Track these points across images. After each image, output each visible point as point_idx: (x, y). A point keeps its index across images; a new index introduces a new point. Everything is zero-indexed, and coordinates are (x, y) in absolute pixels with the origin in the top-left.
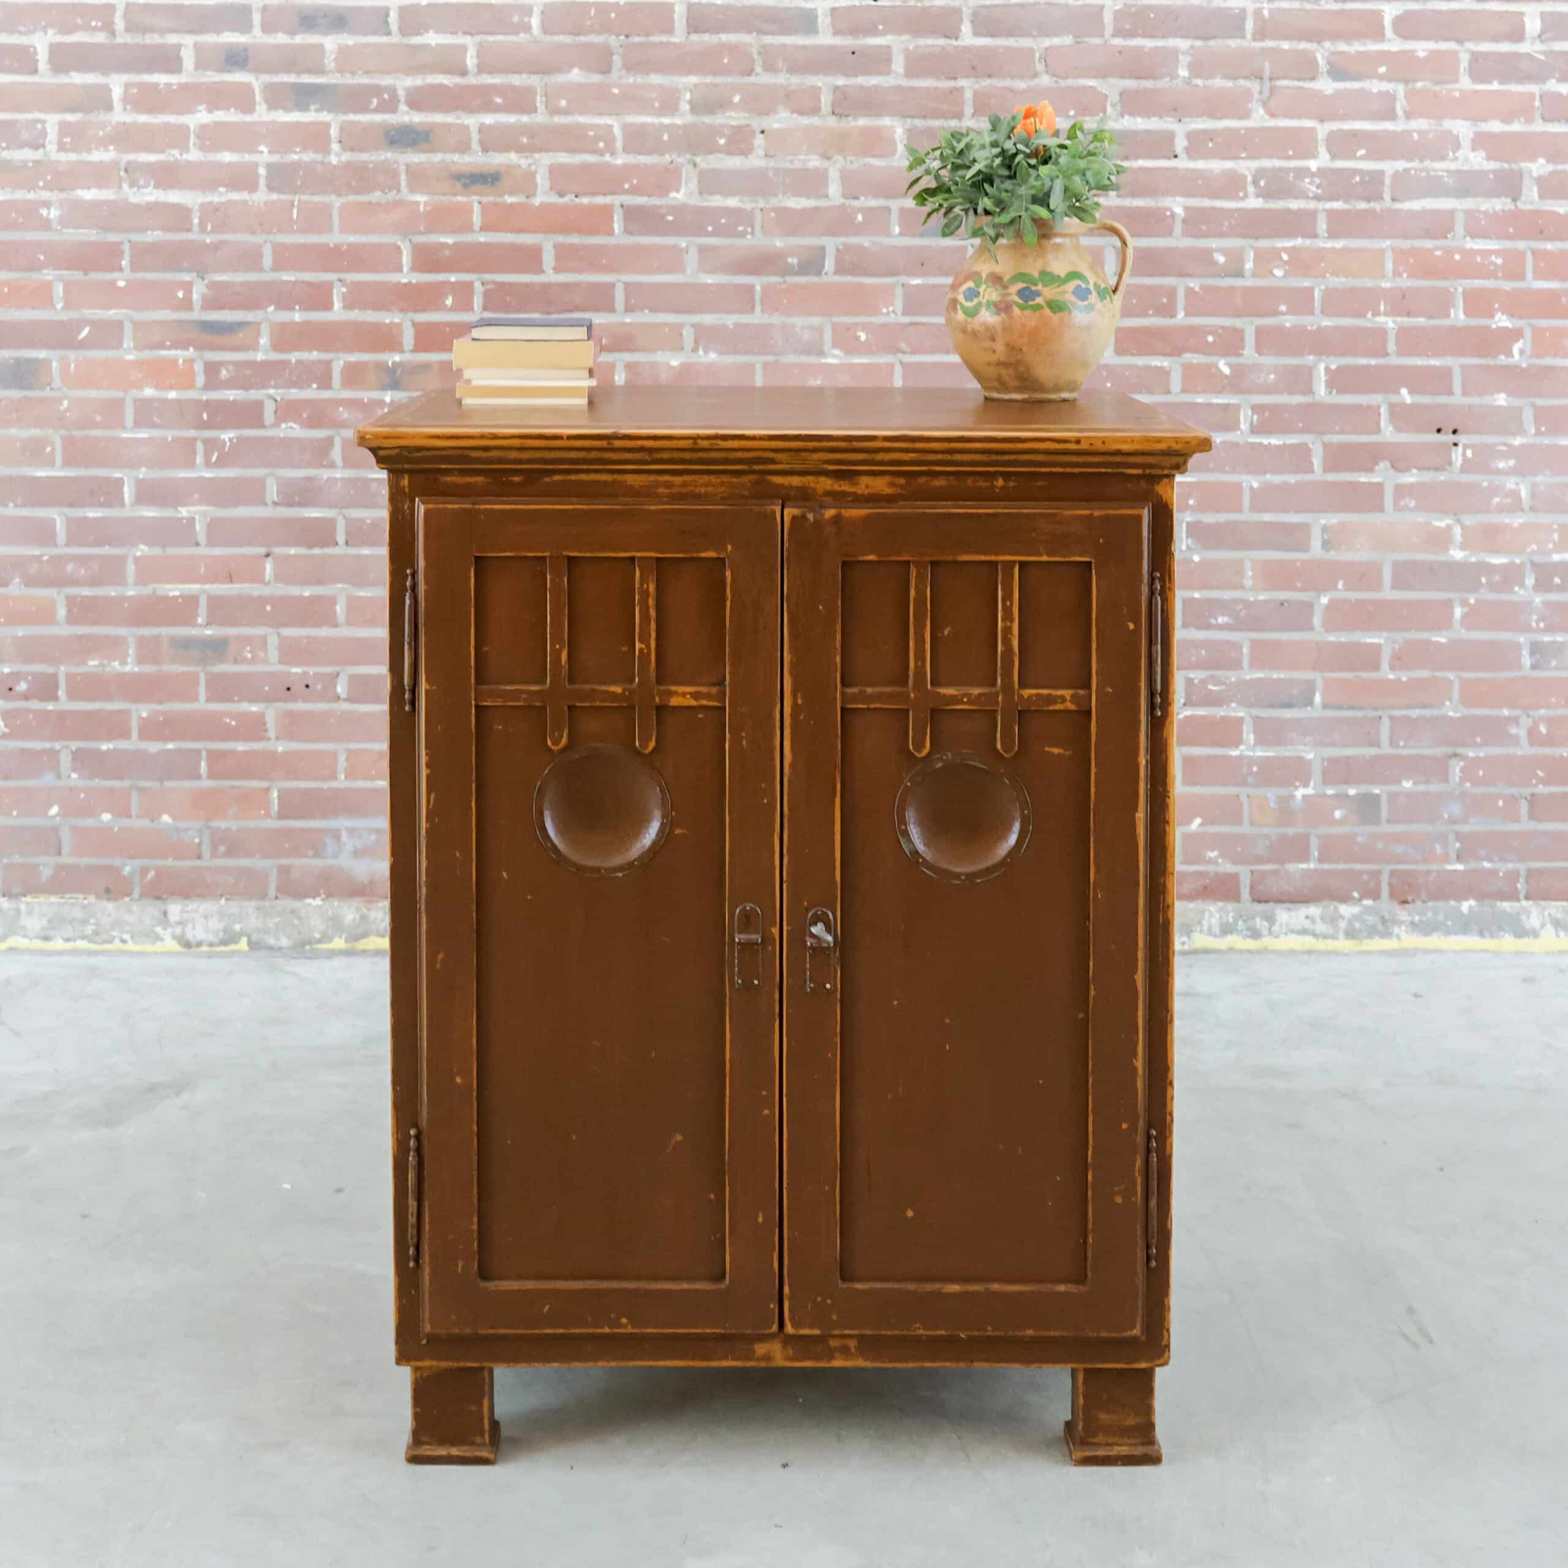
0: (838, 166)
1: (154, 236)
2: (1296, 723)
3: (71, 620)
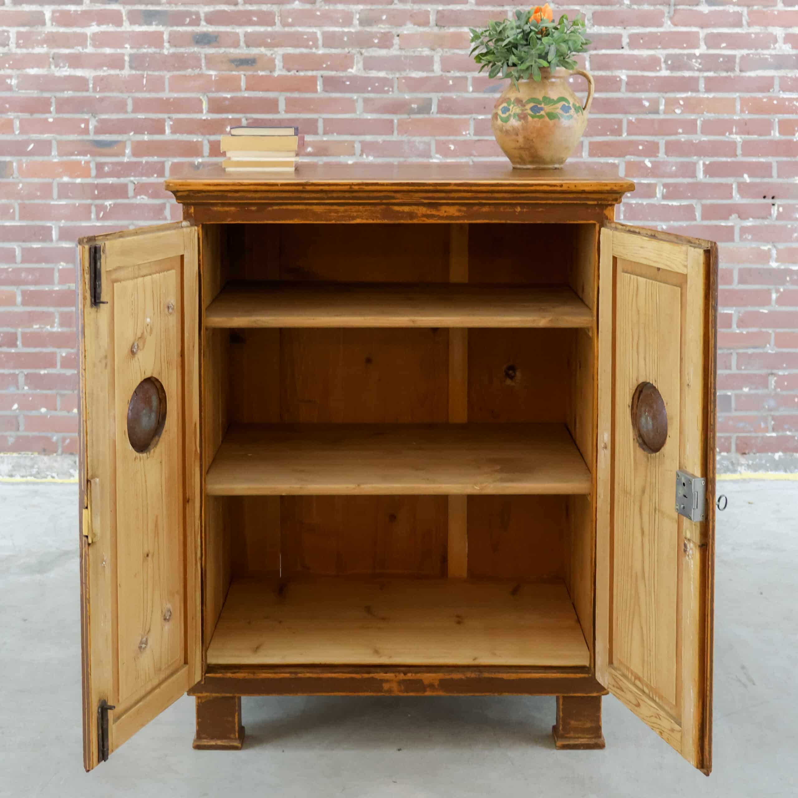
0: (439, 54)
1: (68, 94)
3: (24, 303)
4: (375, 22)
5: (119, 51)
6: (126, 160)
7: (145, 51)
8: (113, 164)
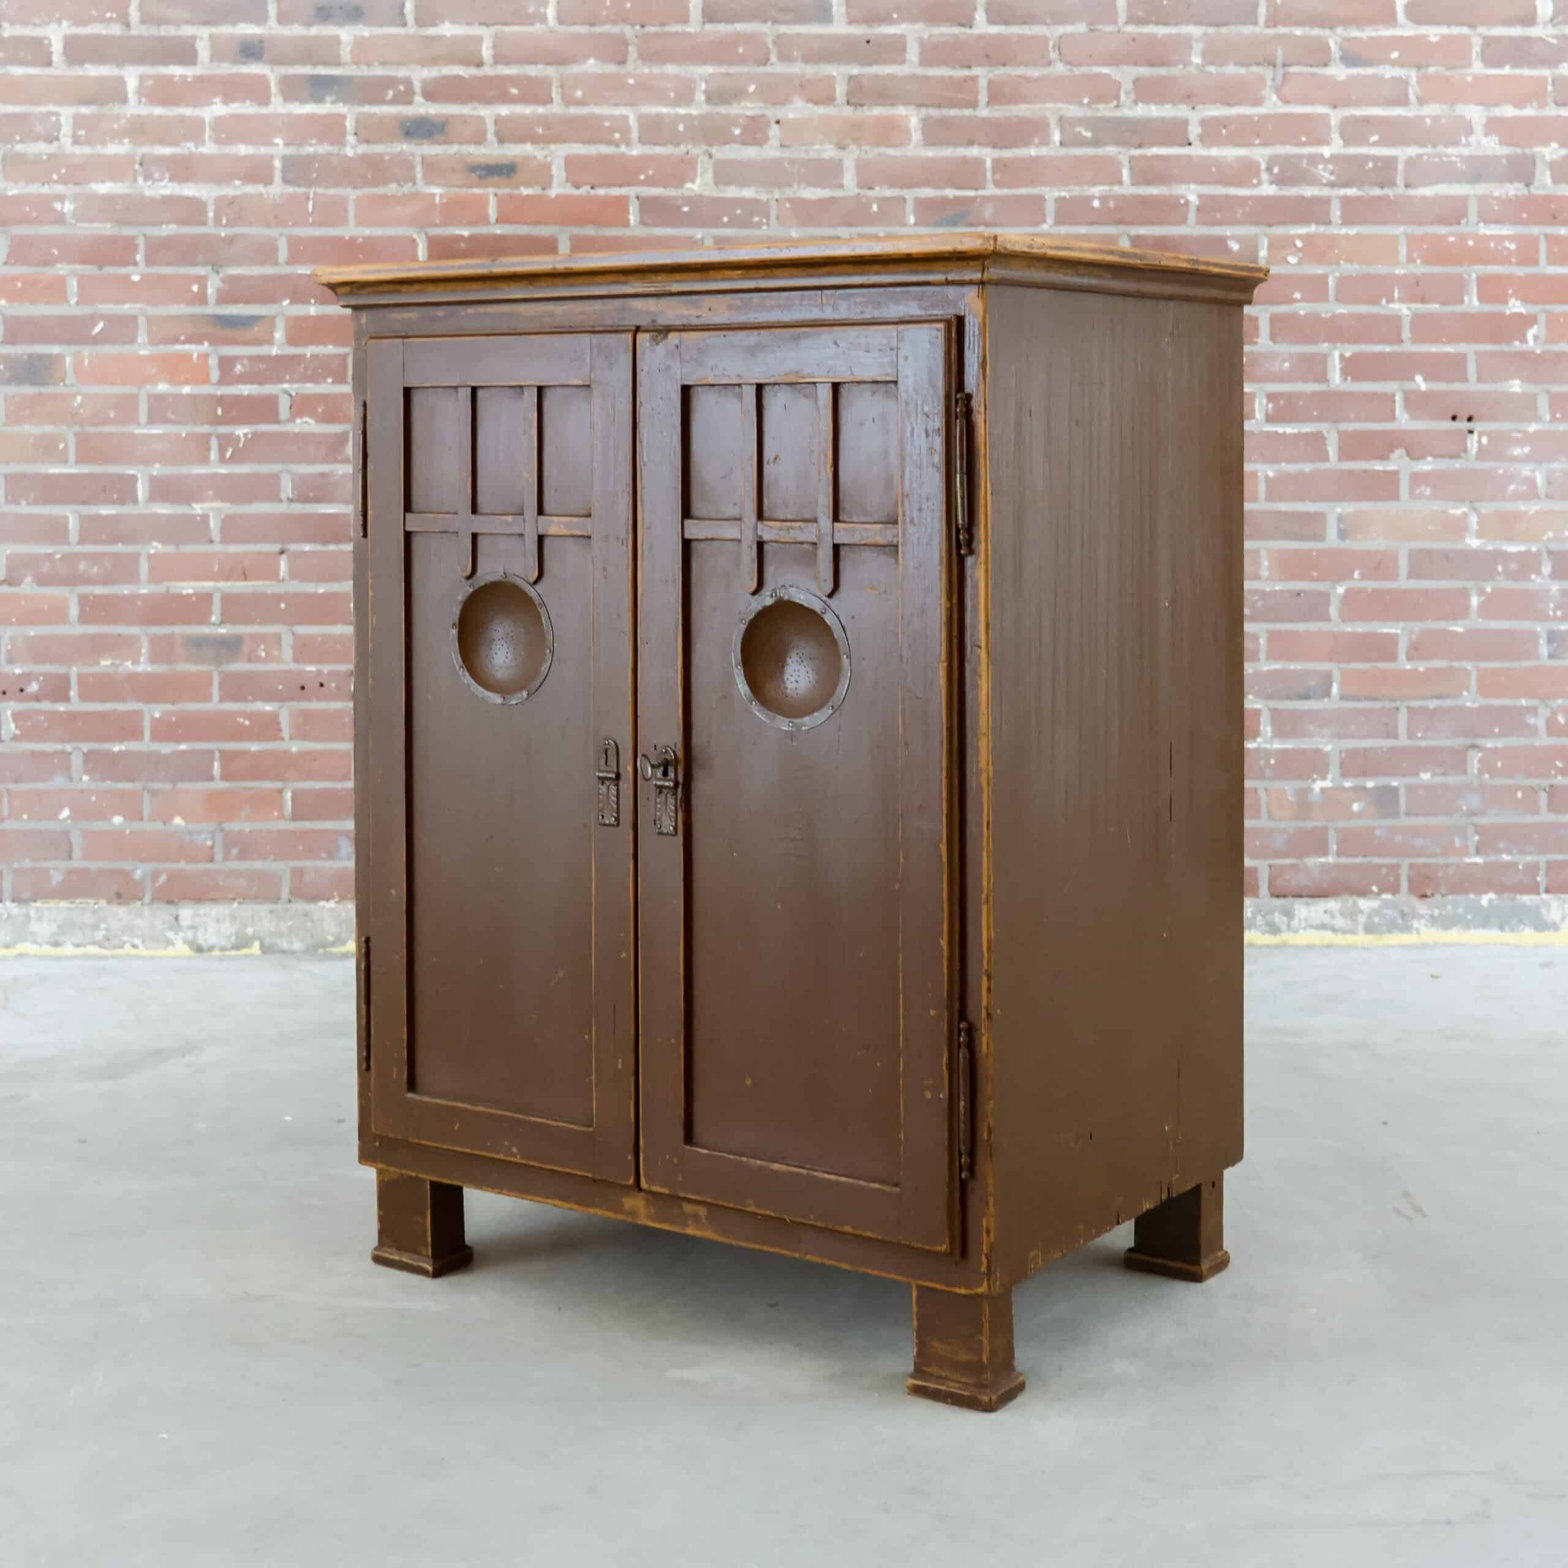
0: (854, 156)
1: (169, 229)
2: (1312, 715)
3: (84, 619)
4: (736, 96)
5: (263, 150)
6: (274, 351)
7: (310, 150)
8: (251, 358)
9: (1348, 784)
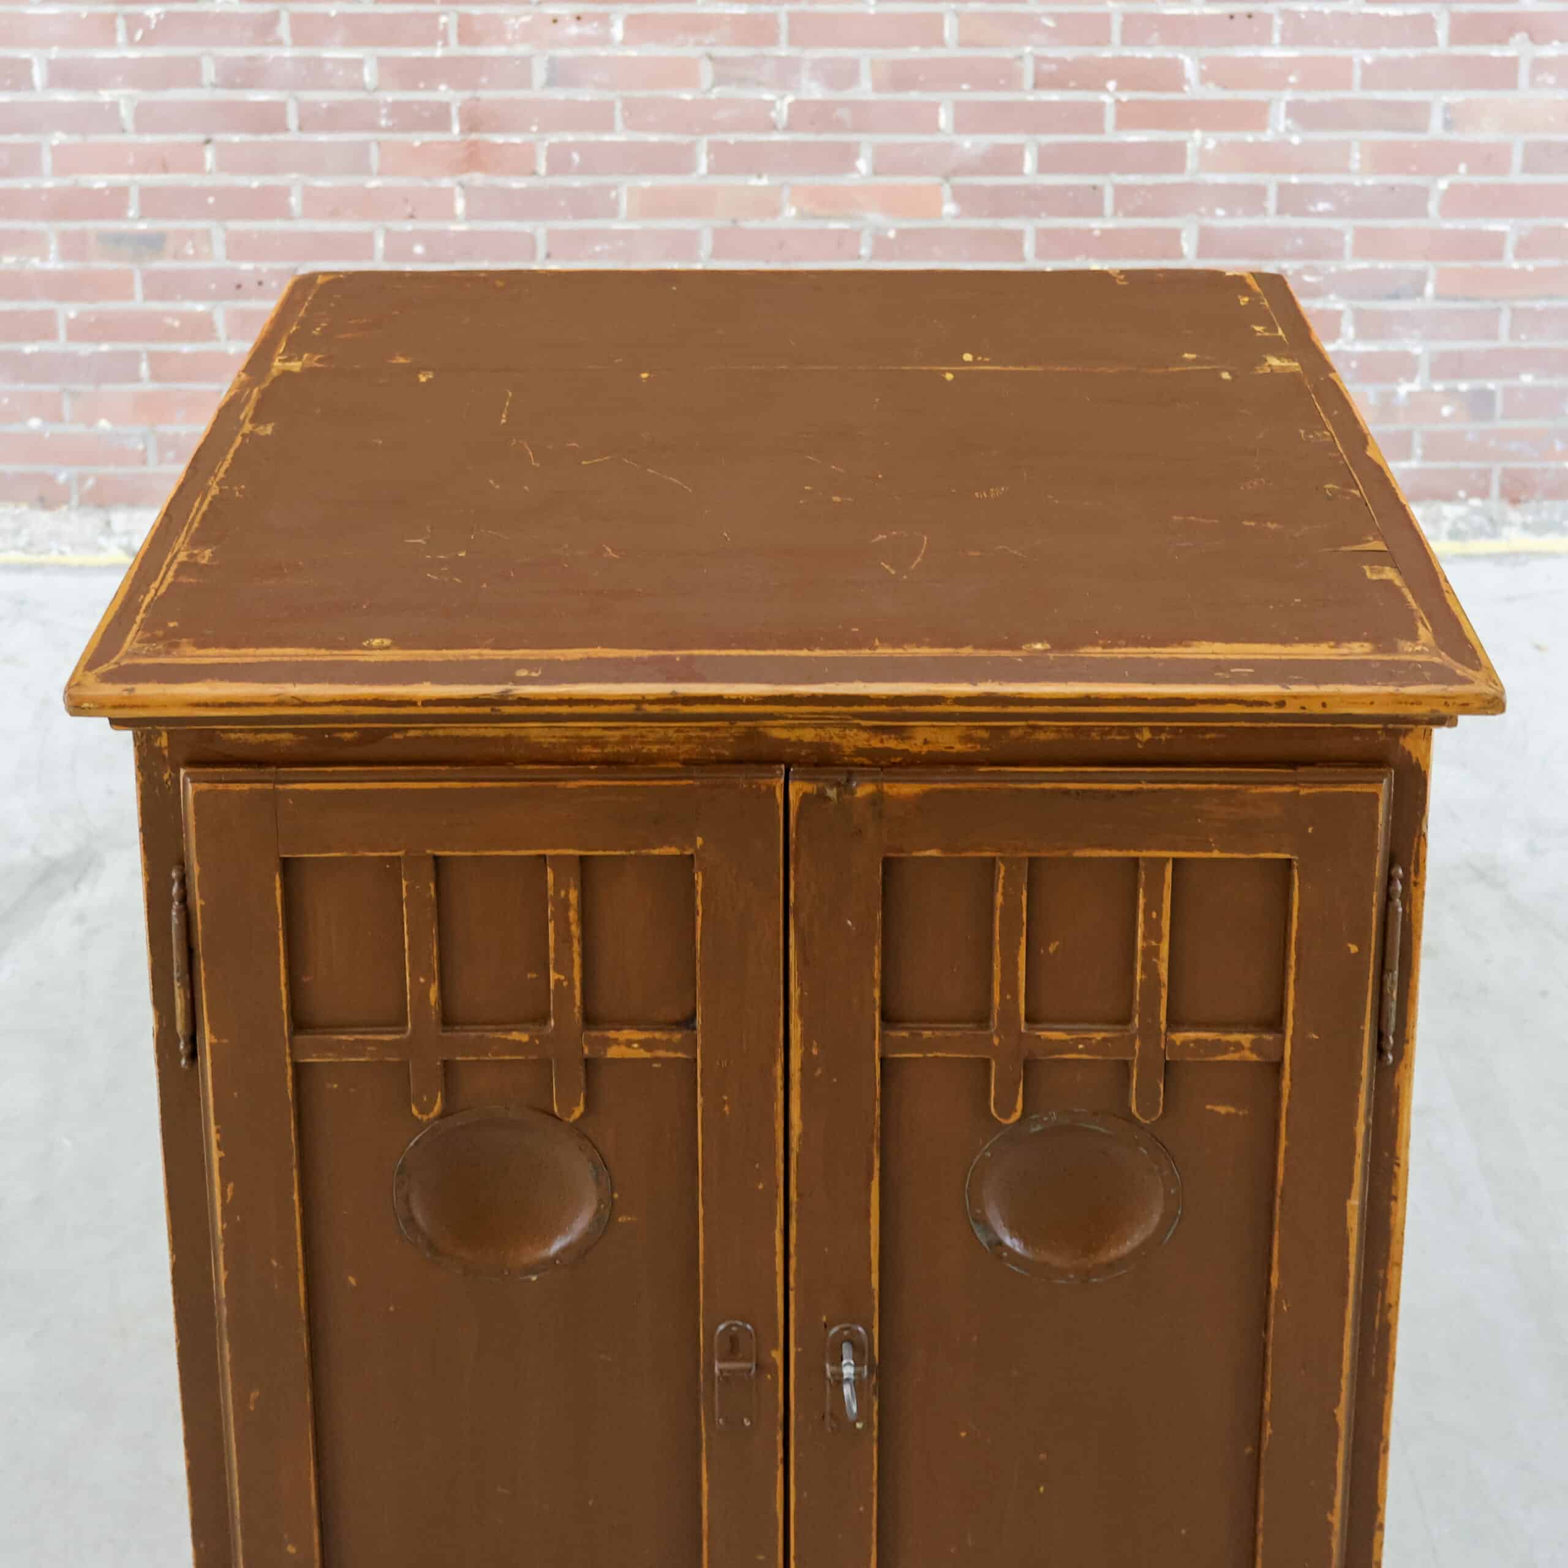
2: (1405, 317)
9: (1438, 387)
